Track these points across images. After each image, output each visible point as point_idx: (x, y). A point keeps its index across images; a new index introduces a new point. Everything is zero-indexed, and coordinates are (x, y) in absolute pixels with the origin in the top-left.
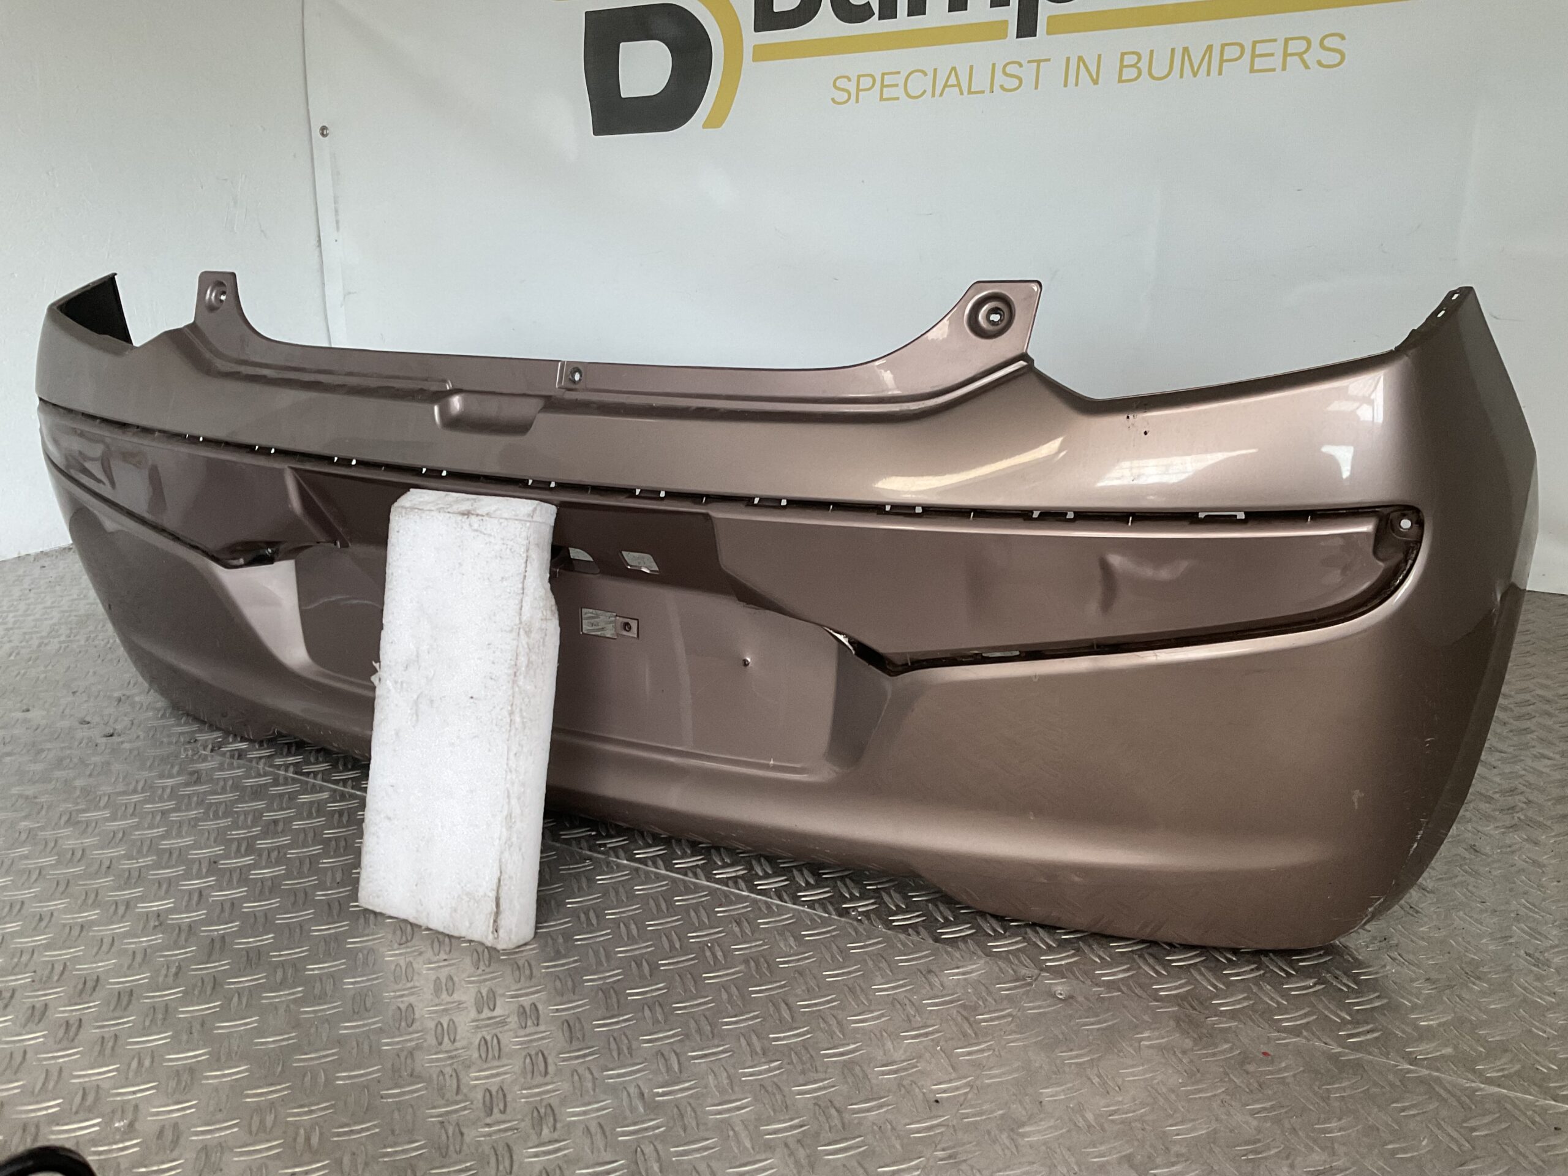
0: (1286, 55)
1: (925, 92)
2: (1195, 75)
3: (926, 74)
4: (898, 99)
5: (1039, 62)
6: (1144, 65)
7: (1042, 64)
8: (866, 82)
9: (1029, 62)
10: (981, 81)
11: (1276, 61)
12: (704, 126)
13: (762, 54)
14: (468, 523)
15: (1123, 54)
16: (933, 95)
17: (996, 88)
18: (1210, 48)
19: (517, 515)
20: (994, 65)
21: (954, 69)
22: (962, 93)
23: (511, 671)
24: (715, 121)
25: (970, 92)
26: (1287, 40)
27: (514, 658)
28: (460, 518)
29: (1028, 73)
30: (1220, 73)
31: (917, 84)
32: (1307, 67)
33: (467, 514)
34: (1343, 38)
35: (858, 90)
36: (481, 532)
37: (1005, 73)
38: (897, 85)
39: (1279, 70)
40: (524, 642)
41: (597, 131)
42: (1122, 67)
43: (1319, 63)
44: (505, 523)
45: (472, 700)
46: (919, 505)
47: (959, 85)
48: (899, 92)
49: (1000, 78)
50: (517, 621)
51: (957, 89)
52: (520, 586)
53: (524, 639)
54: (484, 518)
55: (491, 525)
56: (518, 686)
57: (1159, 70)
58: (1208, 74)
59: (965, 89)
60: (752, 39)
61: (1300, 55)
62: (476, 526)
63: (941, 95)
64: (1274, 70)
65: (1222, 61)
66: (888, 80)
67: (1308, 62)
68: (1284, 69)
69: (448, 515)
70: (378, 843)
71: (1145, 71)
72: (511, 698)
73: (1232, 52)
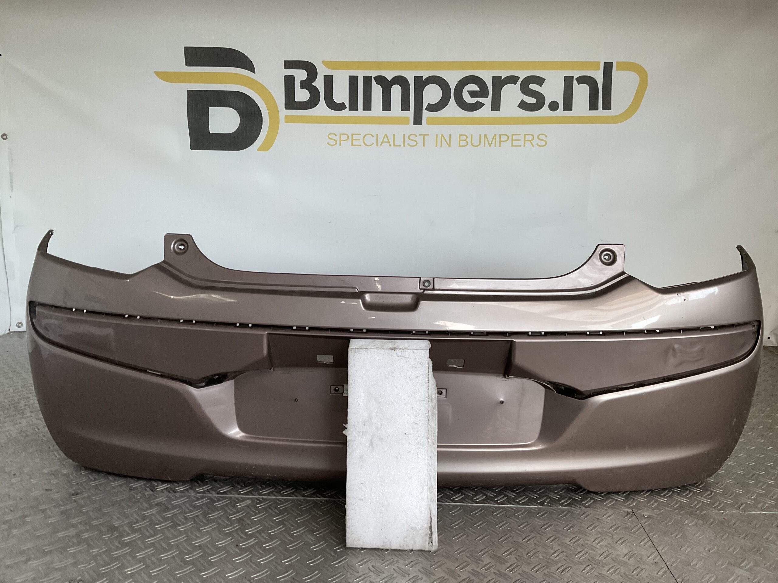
0: (525, 141)
1: (373, 144)
2: (490, 146)
3: (373, 136)
4: (360, 145)
5: (424, 135)
6: (469, 140)
7: (425, 136)
8: (344, 137)
9: (420, 135)
10: (399, 141)
11: (521, 143)
12: (258, 150)
13: (288, 119)
14: (395, 353)
15: (460, 135)
16: (377, 145)
17: (406, 144)
18: (495, 135)
19: (421, 347)
20: (404, 135)
21: (386, 135)
22: (390, 145)
23: (426, 419)
24: (265, 147)
25: (394, 145)
26: (525, 135)
27: (427, 413)
28: (391, 351)
29: (420, 139)
30: (500, 146)
31: (369, 140)
32: (533, 146)
33: (395, 349)
34: (546, 136)
35: (341, 140)
36: (403, 357)
37: (409, 138)
38: (359, 140)
39: (523, 146)
40: (431, 405)
41: (193, 148)
42: (460, 140)
43: (537, 144)
44: (416, 351)
45: (406, 435)
46: (601, 331)
47: (389, 142)
48: (361, 143)
49: (407, 141)
50: (427, 396)
51: (388, 144)
52: (427, 379)
53: (430, 403)
54: (404, 350)
55: (407, 353)
56: (430, 425)
57: (476, 143)
58: (495, 146)
59: (392, 144)
60: (284, 112)
61: (530, 141)
62: (400, 354)
63: (381, 145)
64: (521, 146)
65: (500, 141)
66: (355, 137)
67: (534, 145)
68: (524, 146)
69: (383, 350)
70: (355, 513)
71: (470, 143)
72: (427, 431)
73: (504, 138)
